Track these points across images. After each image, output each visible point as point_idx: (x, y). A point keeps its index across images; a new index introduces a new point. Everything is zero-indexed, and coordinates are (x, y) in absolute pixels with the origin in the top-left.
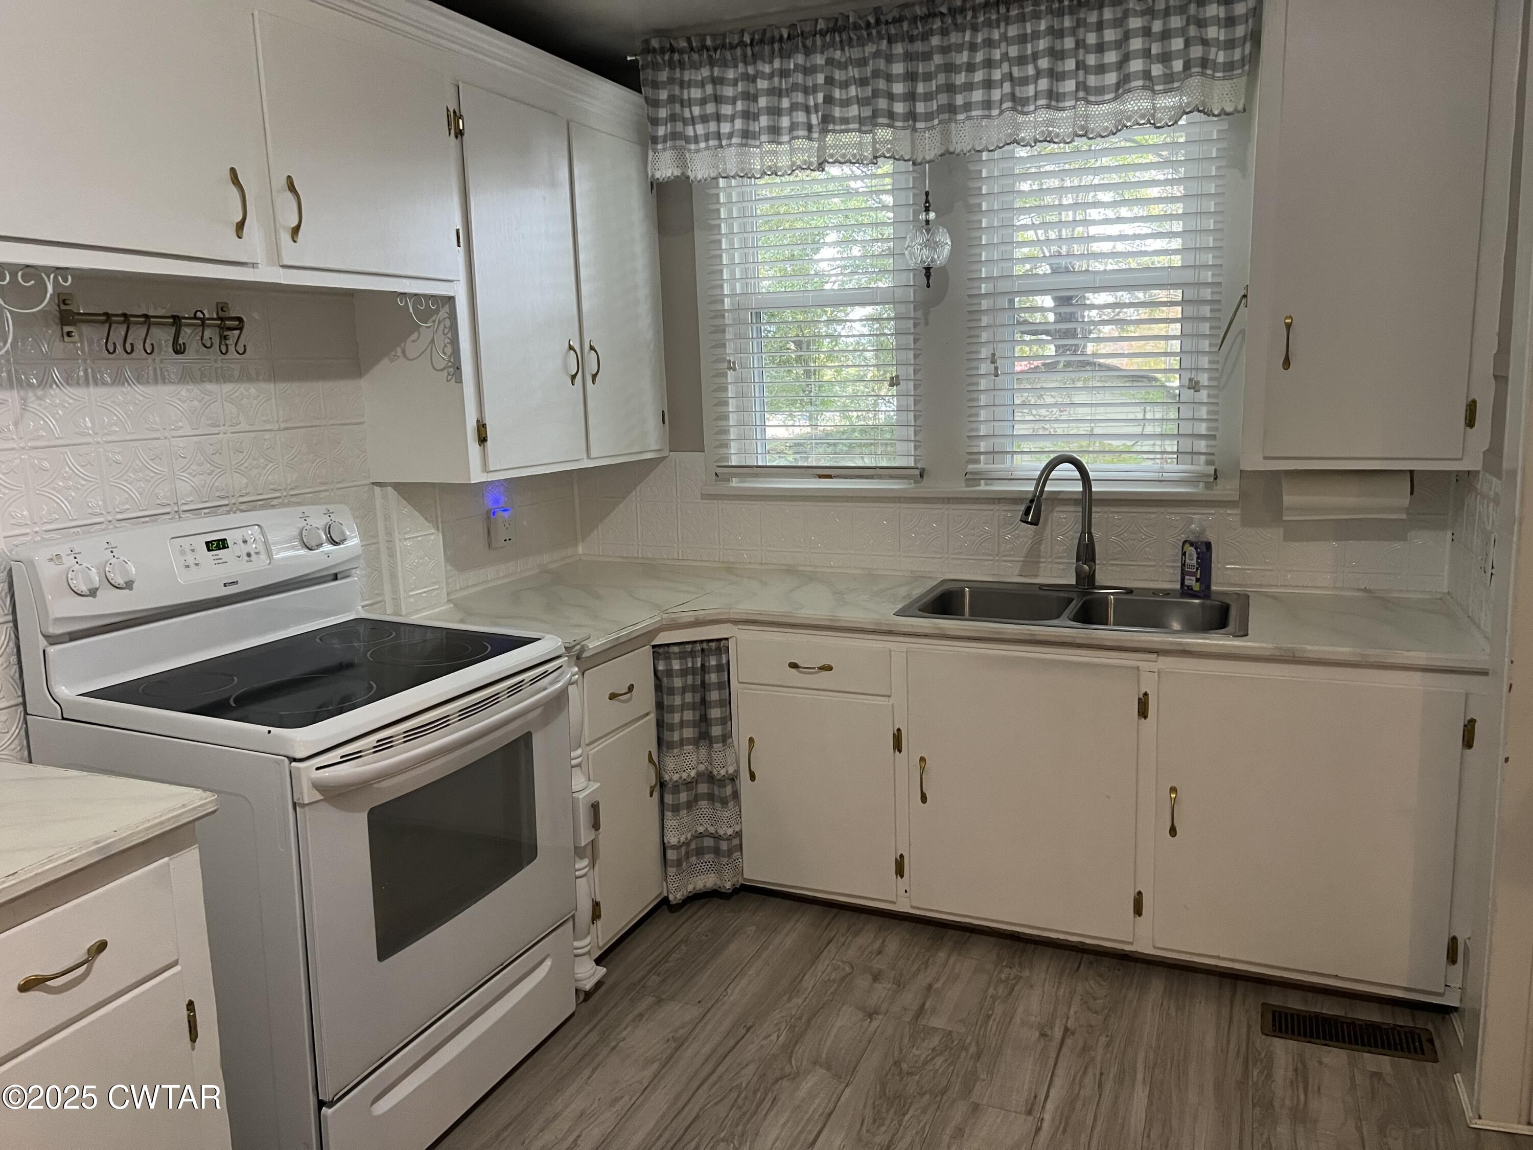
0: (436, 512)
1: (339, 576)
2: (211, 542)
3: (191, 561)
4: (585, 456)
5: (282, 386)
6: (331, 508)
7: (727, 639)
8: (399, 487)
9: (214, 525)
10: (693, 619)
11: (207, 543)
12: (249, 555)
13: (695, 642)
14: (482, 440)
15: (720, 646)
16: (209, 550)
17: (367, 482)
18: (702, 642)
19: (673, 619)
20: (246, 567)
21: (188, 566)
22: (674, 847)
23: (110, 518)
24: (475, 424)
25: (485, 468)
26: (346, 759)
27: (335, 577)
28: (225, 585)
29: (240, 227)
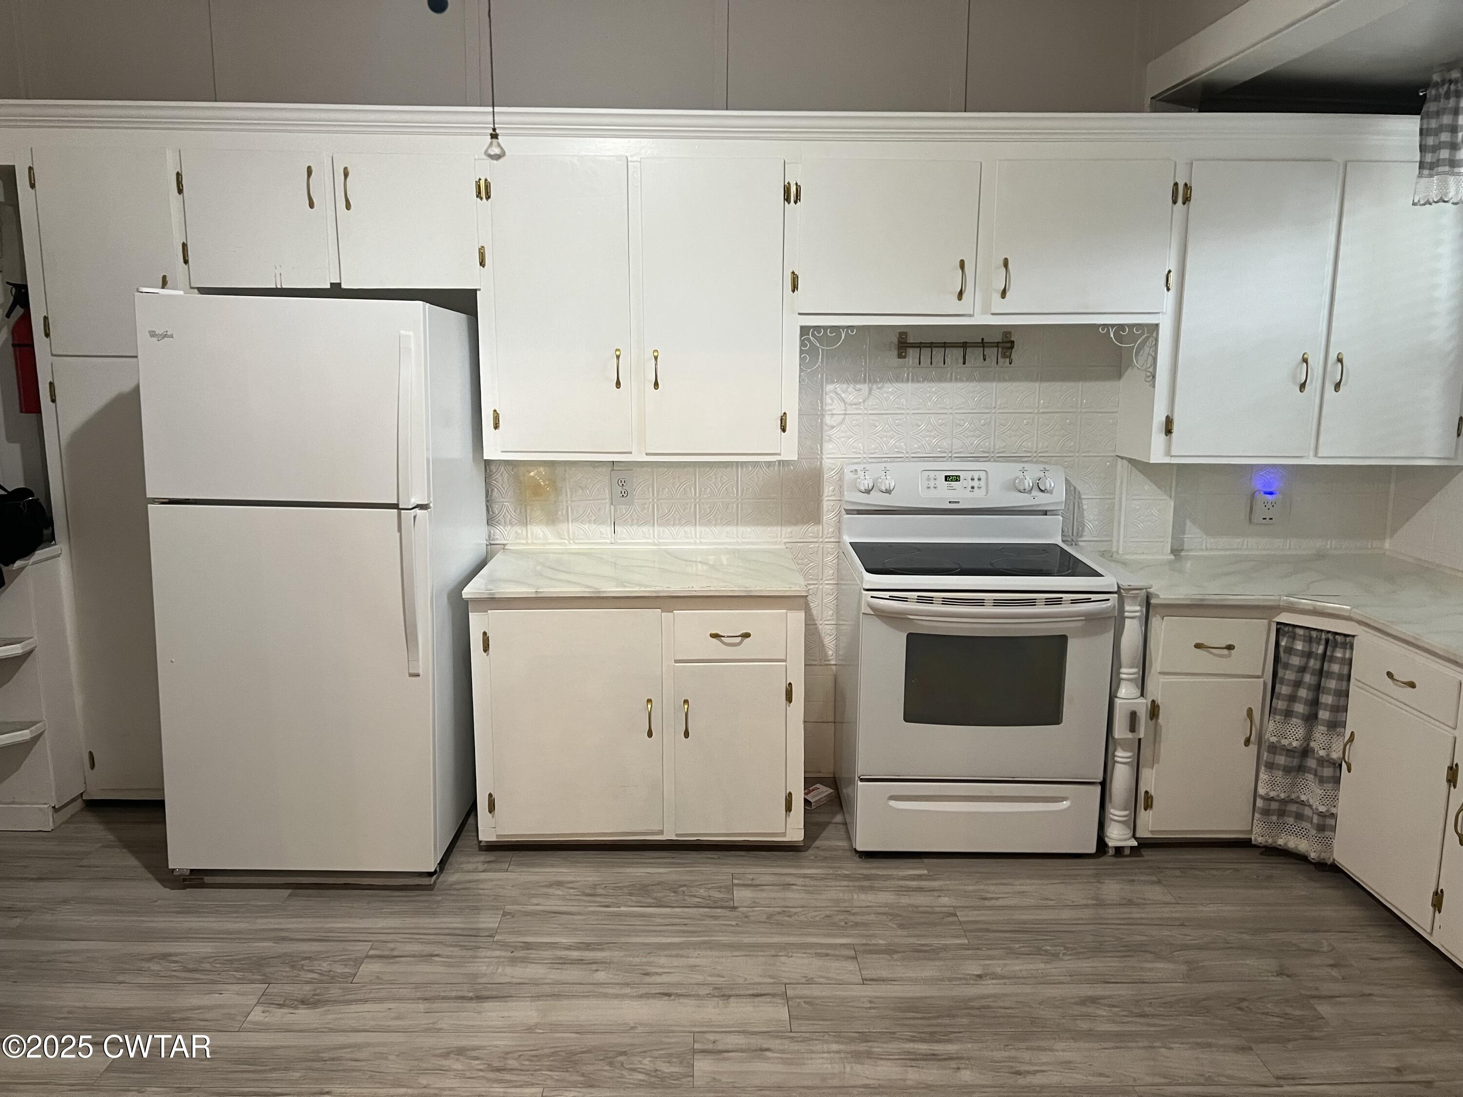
0: (1171, 484)
1: (1048, 513)
2: (949, 476)
3: (932, 485)
4: (1312, 453)
5: (1045, 385)
6: (1047, 467)
7: (1354, 636)
8: (1131, 461)
9: (951, 467)
10: (1311, 608)
11: (946, 477)
12: (973, 488)
13: (1322, 631)
14: (1169, 431)
15: (1347, 641)
16: (946, 480)
17: (1113, 454)
18: (1329, 632)
19: (1292, 603)
20: (968, 494)
21: (929, 488)
22: (1262, 797)
23: (865, 456)
24: (1164, 419)
25: (1168, 453)
26: (892, 598)
27: (1045, 513)
28: (950, 502)
29: (960, 295)
